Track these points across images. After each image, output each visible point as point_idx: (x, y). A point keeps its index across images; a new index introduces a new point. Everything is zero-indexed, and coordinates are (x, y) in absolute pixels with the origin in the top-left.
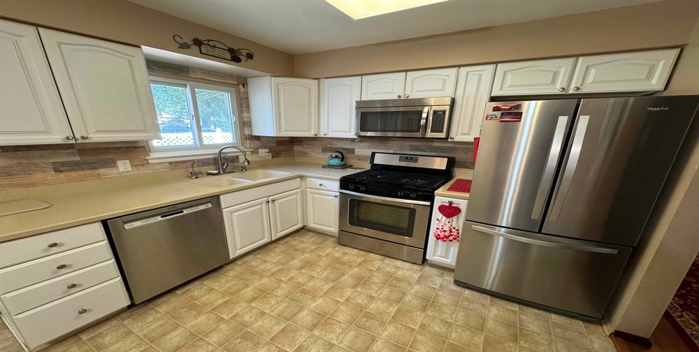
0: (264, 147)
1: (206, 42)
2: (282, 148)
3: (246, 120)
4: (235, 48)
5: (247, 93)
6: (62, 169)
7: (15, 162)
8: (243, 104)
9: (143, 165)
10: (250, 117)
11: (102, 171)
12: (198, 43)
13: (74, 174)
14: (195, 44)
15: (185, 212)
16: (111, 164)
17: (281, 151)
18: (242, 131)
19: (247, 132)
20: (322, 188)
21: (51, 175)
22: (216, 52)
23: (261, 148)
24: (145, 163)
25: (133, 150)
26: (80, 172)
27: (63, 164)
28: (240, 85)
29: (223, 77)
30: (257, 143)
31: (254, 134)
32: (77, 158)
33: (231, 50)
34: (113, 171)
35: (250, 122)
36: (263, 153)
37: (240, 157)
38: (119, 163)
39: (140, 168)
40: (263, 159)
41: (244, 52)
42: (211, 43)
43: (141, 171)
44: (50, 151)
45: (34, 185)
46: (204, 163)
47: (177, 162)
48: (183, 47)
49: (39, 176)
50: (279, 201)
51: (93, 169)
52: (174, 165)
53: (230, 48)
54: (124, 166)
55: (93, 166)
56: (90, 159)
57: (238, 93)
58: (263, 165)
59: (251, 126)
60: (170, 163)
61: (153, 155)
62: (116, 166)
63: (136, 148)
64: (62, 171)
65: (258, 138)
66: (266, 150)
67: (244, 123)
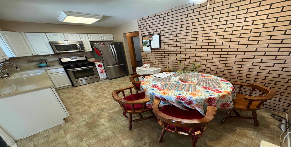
20: (57, 72)
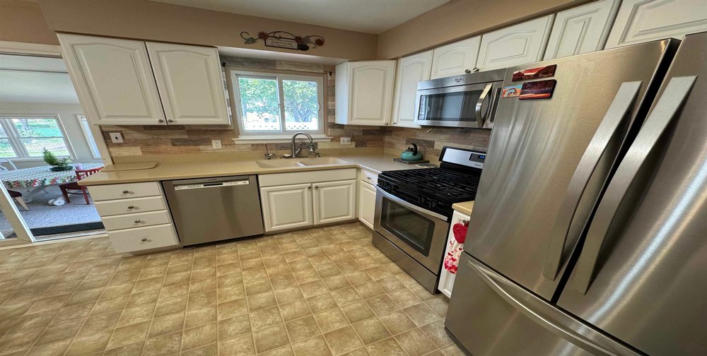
0: (347, 136)
1: (272, 35)
2: (370, 137)
3: (330, 108)
4: (303, 36)
5: (334, 81)
6: (176, 143)
7: (150, 137)
8: (328, 93)
9: (230, 145)
10: (334, 106)
11: (201, 147)
12: (263, 36)
13: (183, 148)
14: (260, 37)
15: (224, 184)
16: (208, 142)
17: (368, 140)
18: (326, 118)
19: (330, 120)
20: (370, 182)
21: (170, 147)
22: (282, 43)
23: (342, 136)
24: (232, 144)
25: (225, 132)
26: (187, 147)
27: (178, 140)
28: (327, 75)
29: (310, 67)
30: (339, 131)
31: (336, 123)
32: (186, 137)
33: (298, 39)
34: (209, 148)
35: (334, 110)
36: (345, 141)
37: (318, 144)
38: (213, 142)
39: (229, 147)
40: (346, 147)
41: (313, 39)
42: (277, 35)
43: (229, 150)
44: (170, 131)
45: (159, 153)
46: (282, 146)
47: (258, 144)
48: (250, 42)
49: (163, 147)
50: (326, 189)
51: (196, 145)
52: (256, 146)
53: (296, 37)
54: (216, 145)
55: (196, 143)
56: (194, 138)
57: (325, 82)
58: (342, 153)
59: (334, 114)
60: (253, 145)
61: (242, 137)
62: (211, 144)
63: (226, 131)
64: (176, 145)
65: (341, 126)
66: (347, 139)
67: (328, 111)
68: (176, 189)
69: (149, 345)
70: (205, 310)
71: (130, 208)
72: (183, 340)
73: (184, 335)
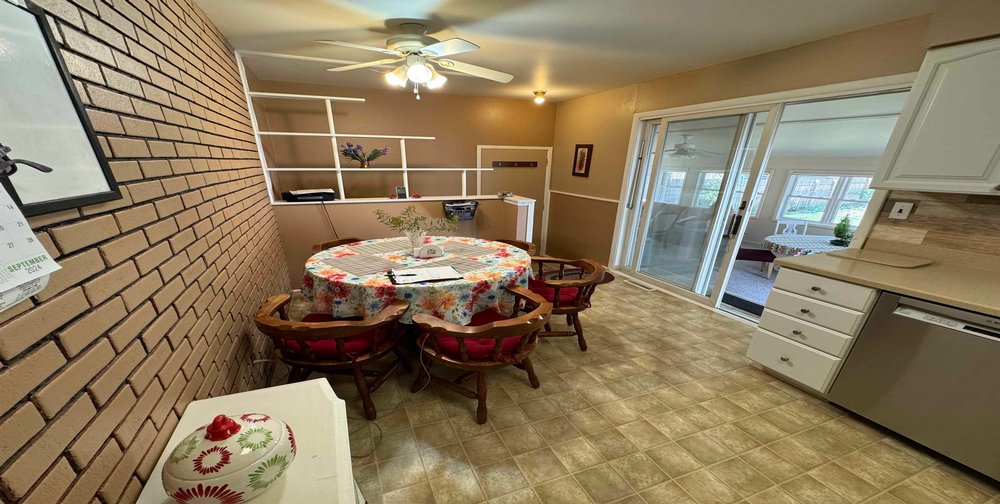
68: (898, 312)
69: (636, 458)
70: (721, 488)
71: (803, 311)
72: (656, 487)
73: (664, 484)
